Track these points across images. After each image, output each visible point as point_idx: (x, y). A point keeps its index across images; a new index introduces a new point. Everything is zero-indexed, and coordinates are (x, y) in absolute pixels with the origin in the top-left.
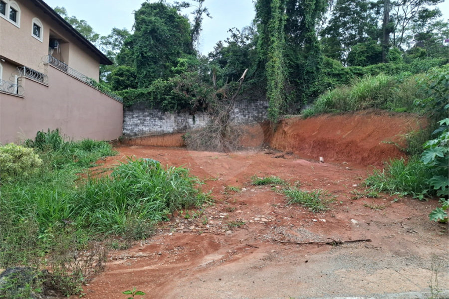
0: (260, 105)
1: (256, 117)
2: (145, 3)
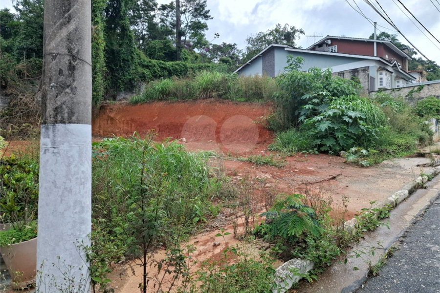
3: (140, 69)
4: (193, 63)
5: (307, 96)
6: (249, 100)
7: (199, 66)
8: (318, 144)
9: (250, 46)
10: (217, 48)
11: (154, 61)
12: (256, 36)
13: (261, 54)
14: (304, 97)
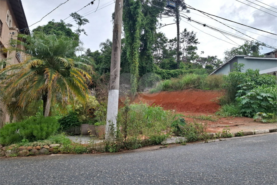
0: (123, 86)
1: (121, 93)
2: (51, 22)
3: (156, 75)
4: (187, 69)
5: (240, 86)
6: (212, 88)
7: (190, 71)
8: (243, 112)
9: (227, 56)
10: (204, 60)
11: (164, 71)
12: (231, 50)
13: (229, 62)
14: (238, 86)
